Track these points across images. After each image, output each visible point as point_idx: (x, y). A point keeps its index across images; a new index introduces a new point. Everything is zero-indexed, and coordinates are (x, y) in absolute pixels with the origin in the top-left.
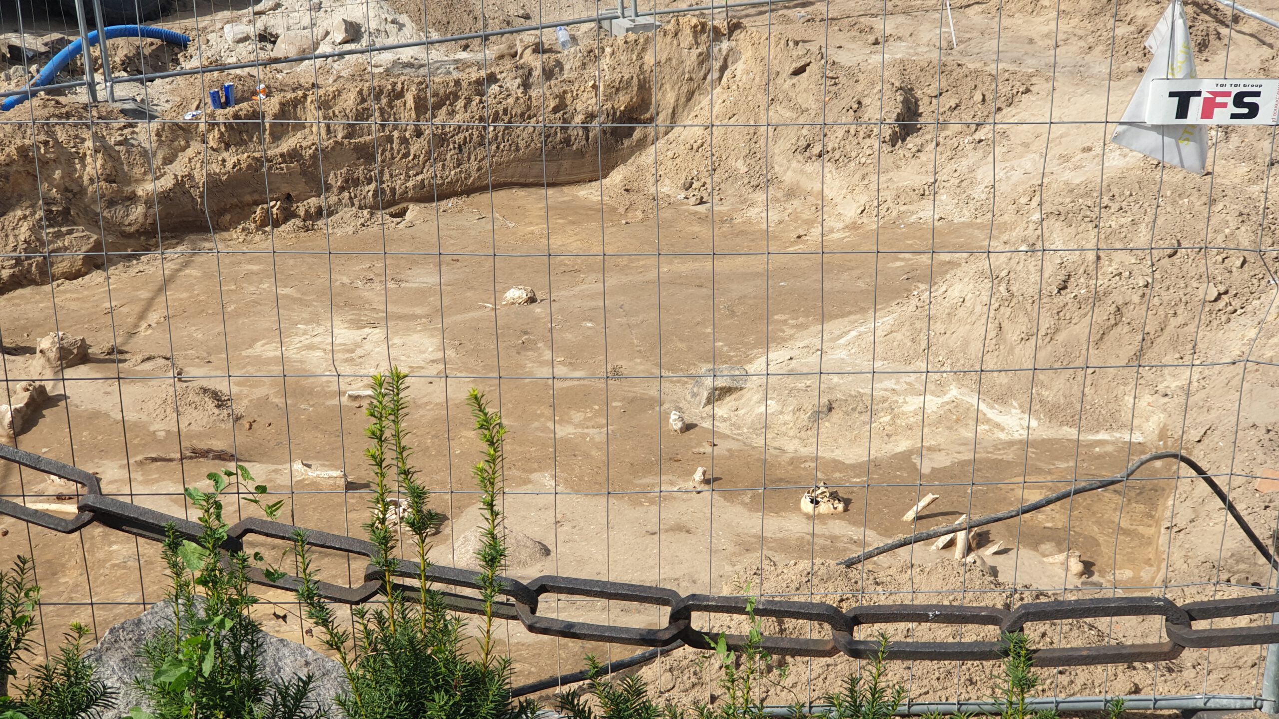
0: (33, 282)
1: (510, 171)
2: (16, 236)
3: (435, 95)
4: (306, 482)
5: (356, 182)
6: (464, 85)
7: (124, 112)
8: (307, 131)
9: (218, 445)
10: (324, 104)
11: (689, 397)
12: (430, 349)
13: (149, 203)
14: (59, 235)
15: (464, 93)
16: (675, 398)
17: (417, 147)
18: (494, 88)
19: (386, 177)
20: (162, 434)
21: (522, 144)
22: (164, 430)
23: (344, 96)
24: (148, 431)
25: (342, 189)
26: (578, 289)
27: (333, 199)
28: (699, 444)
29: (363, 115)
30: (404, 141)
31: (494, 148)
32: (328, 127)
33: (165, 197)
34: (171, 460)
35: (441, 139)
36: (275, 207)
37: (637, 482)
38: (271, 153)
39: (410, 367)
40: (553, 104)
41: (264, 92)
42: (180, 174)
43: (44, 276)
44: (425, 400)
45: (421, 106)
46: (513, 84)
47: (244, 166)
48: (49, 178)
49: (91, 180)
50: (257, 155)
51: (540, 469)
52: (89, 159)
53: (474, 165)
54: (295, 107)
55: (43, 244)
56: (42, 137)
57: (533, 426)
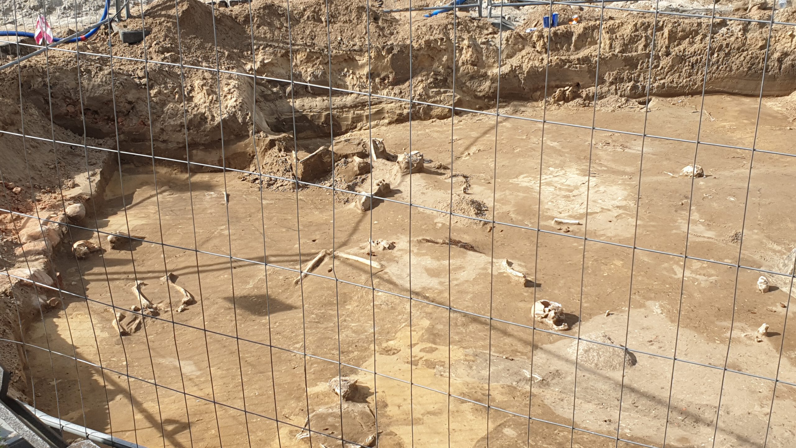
0: (420, 118)
1: (723, 84)
2: (415, 91)
3: (683, 31)
4: (505, 275)
5: (622, 80)
6: (704, 26)
7: (493, 24)
8: (598, 46)
9: (466, 239)
10: (611, 31)
11: (781, 265)
12: (620, 198)
13: (493, 80)
14: (439, 93)
15: (702, 31)
16: (770, 264)
17: (665, 62)
18: (724, 30)
19: (641, 78)
20: (440, 225)
21: (734, 67)
22: (442, 223)
23: (625, 27)
24: (433, 222)
25: (612, 83)
26: (736, 171)
27: (605, 89)
28: (774, 304)
29: (633, 40)
30: (657, 58)
31: (715, 68)
32: (611, 45)
33: (504, 77)
34: (437, 243)
35: (681, 59)
36: (568, 90)
37: (718, 323)
38: (572, 57)
39: (602, 208)
40: (760, 44)
41: (576, 19)
42: (514, 65)
43: (427, 115)
44: (602, 232)
45: (672, 37)
46: (736, 28)
47: (554, 64)
48: (440, 60)
49: (463, 63)
50: (563, 58)
51: (655, 299)
52: (464, 51)
53: (700, 77)
54: (593, 30)
55: (429, 97)
56: (441, 36)
57: (663, 265)
